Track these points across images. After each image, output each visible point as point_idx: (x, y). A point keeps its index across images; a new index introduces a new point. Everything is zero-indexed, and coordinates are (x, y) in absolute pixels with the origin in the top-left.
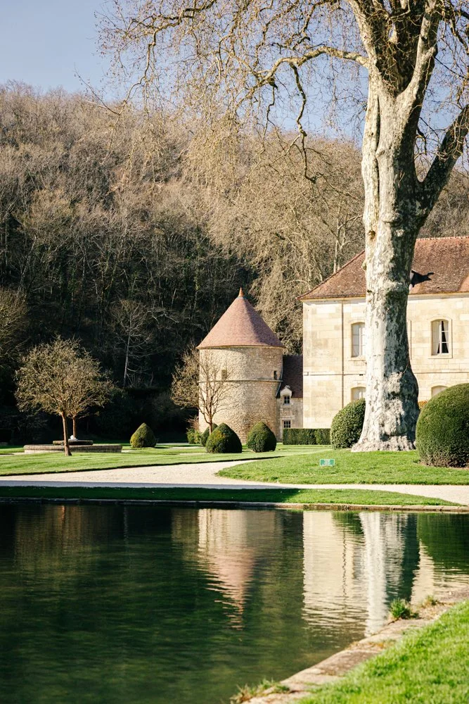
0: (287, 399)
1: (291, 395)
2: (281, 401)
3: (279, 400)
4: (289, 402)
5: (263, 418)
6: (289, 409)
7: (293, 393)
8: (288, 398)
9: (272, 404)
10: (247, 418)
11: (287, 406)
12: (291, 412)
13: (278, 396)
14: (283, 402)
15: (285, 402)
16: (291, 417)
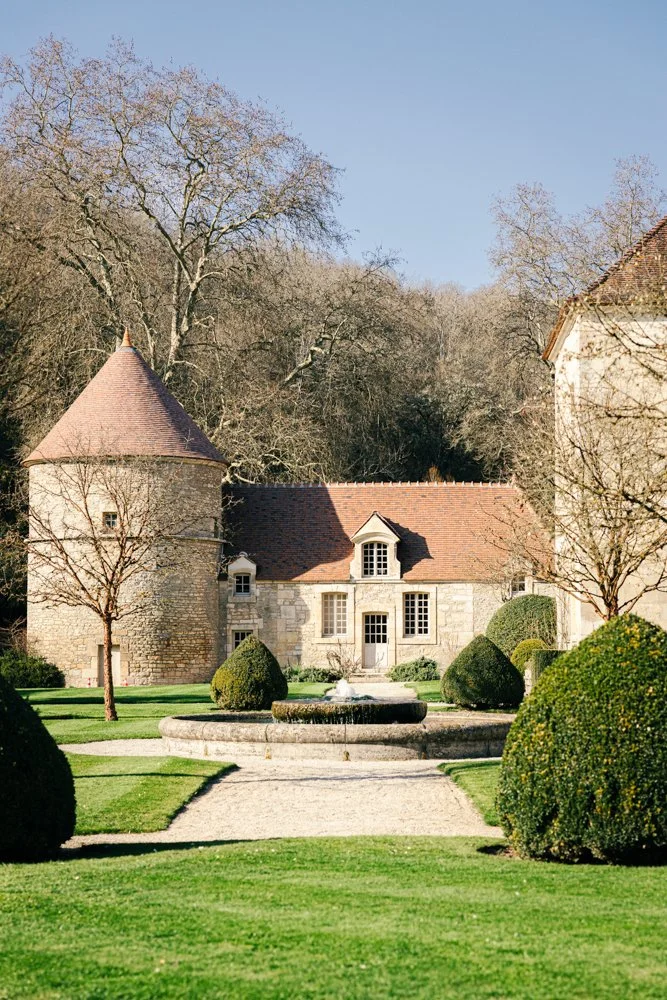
0: (243, 585)
1: (253, 573)
2: (229, 586)
3: (224, 585)
4: (247, 589)
5: (197, 625)
6: (249, 604)
7: (258, 569)
8: (247, 579)
9: (213, 594)
10: (161, 626)
11: (243, 597)
12: (254, 611)
13: (223, 577)
14: (233, 588)
15: (239, 589)
16: (256, 623)
